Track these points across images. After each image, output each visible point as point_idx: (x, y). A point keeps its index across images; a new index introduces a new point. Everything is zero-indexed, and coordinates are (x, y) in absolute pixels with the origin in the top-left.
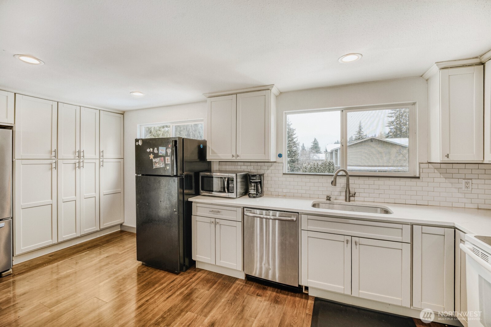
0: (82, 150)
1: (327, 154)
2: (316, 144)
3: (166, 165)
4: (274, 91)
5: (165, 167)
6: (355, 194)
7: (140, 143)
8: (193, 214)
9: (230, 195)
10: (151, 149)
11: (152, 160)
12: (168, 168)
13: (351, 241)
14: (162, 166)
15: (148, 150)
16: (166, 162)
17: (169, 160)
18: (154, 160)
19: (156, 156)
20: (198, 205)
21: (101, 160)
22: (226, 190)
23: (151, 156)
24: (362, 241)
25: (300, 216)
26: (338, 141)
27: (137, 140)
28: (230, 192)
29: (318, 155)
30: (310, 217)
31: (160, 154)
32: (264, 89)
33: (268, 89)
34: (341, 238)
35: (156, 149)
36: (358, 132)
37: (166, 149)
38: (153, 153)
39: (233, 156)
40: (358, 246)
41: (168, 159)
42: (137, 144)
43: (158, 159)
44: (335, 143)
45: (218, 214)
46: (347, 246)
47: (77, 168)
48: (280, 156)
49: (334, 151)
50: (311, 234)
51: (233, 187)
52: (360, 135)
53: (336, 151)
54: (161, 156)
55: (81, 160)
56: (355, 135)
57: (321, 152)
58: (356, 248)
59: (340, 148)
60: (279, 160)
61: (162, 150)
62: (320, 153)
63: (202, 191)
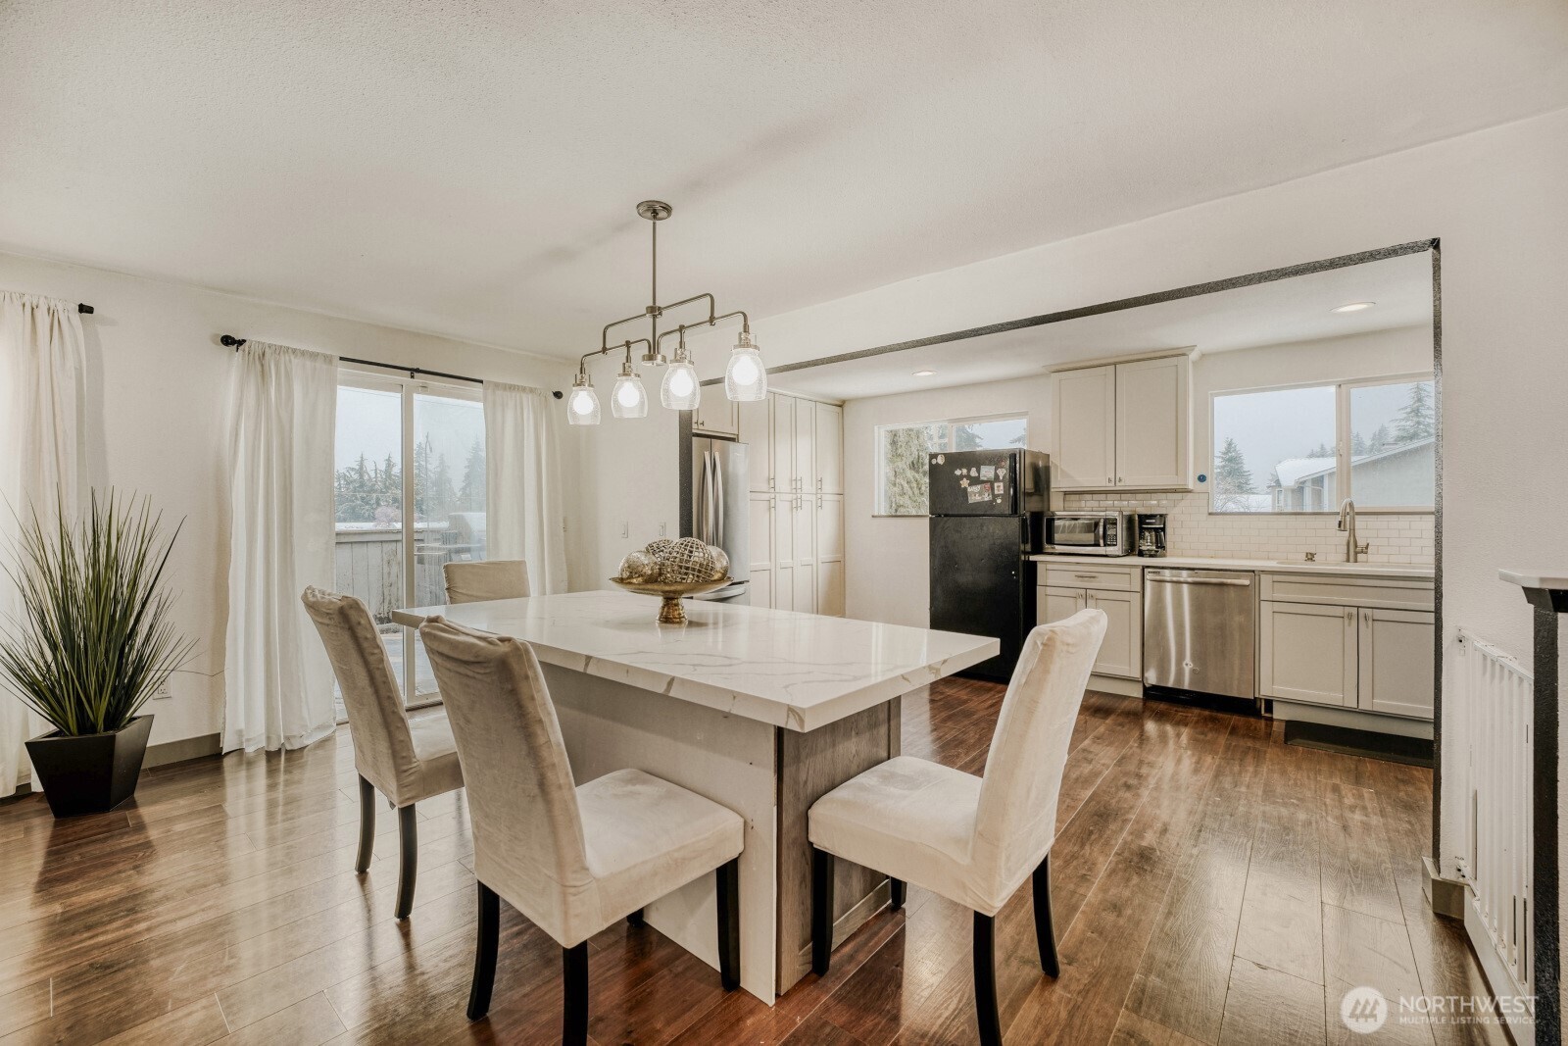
0: (798, 478)
1: (1282, 497)
2: (1230, 460)
3: (995, 497)
4: (1193, 356)
5: (994, 500)
6: (1367, 548)
7: (940, 460)
8: (1039, 582)
9: (1110, 550)
10: (965, 471)
11: (966, 489)
12: (999, 501)
13: (1357, 614)
14: (986, 499)
15: (958, 472)
16: (996, 492)
17: (1002, 488)
18: (969, 489)
19: (975, 481)
20: (1049, 566)
21: (819, 496)
22: (1102, 542)
23: (965, 483)
24: (1378, 614)
25: (1257, 578)
26: (1322, 447)
27: (933, 456)
28: (1109, 545)
29: (1243, 498)
30: (1277, 578)
31: (982, 478)
32: (1179, 353)
33: (1184, 355)
34: (1339, 611)
35: (974, 470)
36: (1409, 410)
37: (996, 469)
38: (968, 477)
39: (1110, 480)
40: (1370, 622)
41: (999, 487)
42: (934, 462)
43: (979, 487)
44: (1312, 455)
45: (1091, 582)
46: (1350, 625)
47: (794, 510)
48: (1202, 478)
49: (1309, 484)
50: (1277, 607)
51: (1116, 535)
52: (1419, 423)
53: (1318, 481)
54: (983, 482)
55: (799, 496)
56: (1396, 424)
57: (1255, 491)
58: (1367, 627)
59: (1335, 470)
60: (1202, 486)
61: (987, 472)
62: (1251, 491)
63: (1047, 546)
